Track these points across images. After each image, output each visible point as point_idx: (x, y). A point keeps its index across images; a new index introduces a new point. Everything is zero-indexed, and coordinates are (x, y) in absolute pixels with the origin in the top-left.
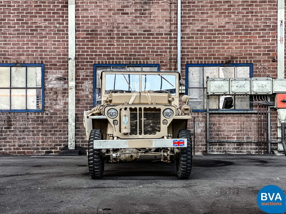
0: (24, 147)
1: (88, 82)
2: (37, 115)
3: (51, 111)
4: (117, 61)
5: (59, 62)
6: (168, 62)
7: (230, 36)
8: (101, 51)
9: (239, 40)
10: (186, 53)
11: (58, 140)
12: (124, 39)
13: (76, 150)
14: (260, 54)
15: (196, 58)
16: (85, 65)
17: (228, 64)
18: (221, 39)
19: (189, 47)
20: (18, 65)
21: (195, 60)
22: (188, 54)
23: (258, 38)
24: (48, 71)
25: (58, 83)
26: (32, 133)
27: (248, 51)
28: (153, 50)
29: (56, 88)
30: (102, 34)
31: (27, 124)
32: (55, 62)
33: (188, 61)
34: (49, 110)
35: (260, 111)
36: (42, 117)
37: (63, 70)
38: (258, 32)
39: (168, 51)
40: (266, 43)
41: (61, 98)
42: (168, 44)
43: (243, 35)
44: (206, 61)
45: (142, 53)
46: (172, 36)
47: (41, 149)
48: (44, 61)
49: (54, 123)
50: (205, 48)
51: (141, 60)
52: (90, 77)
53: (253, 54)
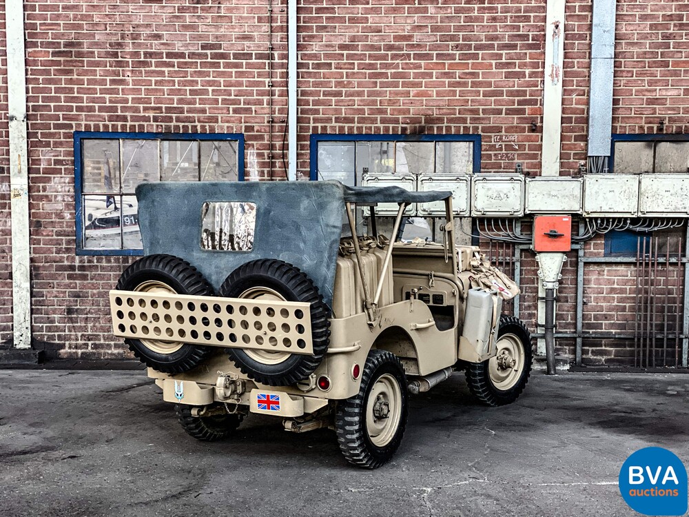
1: (61, 177)
4: (135, 125)
6: (265, 130)
7: (423, 62)
8: (94, 98)
9: (445, 73)
10: (311, 107)
12: (152, 66)
13: (34, 349)
14: (499, 112)
15: (337, 120)
16: (52, 135)
17: (417, 136)
18: (400, 70)
19: (320, 91)
21: (334, 124)
22: (315, 109)
23: (494, 70)
27: (468, 102)
28: (228, 97)
30: (93, 53)
33: (318, 127)
35: (494, 258)
38: (497, 54)
39: (265, 101)
40: (514, 81)
42: (264, 82)
43: (457, 61)
44: (362, 127)
45: (199, 104)
46: (277, 60)
50: (360, 94)
51: (197, 123)
52: (66, 167)
53: (483, 109)
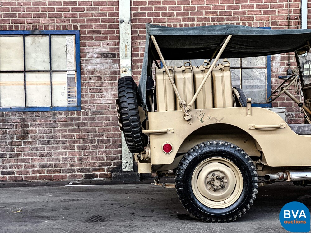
0: (50, 169)
2: (69, 116)
3: (93, 108)
4: (199, 24)
5: (104, 27)
6: (285, 24)
8: (173, 7)
11: (105, 156)
13: (135, 172)
20: (37, 32)
24: (86, 42)
25: (103, 62)
26: (62, 145)
28: (260, 4)
29: (99, 71)
31: (54, 130)
32: (97, 28)
34: (90, 108)
36: (79, 119)
37: (109, 40)
39: (285, 5)
41: (109, 87)
45: (242, 9)
47: (78, 172)
48: (79, 26)
49: (98, 129)
51: (240, 21)
